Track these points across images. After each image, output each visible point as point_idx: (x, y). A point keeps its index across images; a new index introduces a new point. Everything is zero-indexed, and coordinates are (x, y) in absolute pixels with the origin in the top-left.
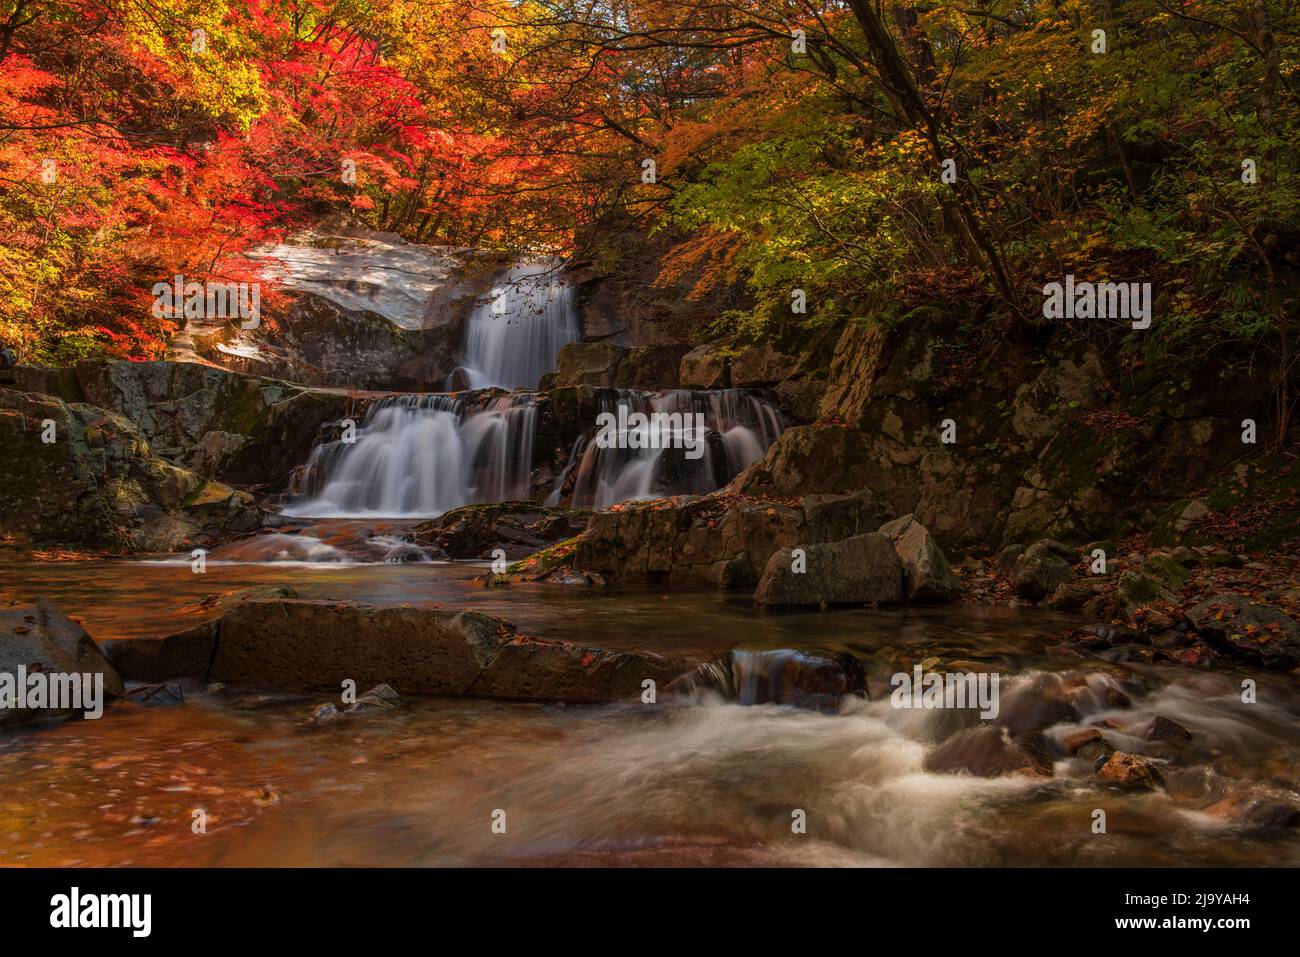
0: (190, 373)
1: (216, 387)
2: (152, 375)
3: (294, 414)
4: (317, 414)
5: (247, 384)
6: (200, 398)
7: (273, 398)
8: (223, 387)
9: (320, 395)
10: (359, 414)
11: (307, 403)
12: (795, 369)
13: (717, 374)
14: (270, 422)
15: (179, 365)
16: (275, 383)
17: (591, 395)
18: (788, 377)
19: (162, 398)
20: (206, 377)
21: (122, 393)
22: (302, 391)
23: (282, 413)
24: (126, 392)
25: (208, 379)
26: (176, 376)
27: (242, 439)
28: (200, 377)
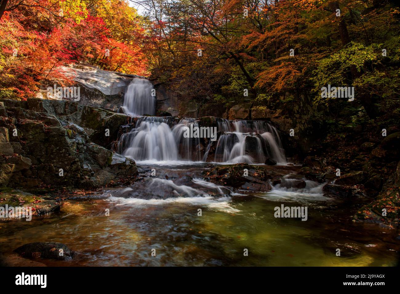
0: (72, 105)
1: (82, 111)
2: (57, 105)
3: (112, 122)
4: (119, 122)
5: (93, 110)
6: (76, 114)
7: (103, 116)
8: (84, 111)
9: (119, 116)
10: (134, 123)
11: (116, 118)
12: (277, 115)
13: (247, 115)
14: (103, 125)
15: (67, 102)
16: (103, 111)
17: (215, 120)
18: (273, 117)
19: (62, 114)
20: (78, 107)
21: (47, 112)
22: (113, 114)
23: (107, 122)
24: (48, 111)
25: (79, 108)
26: (67, 106)
27: (93, 131)
28: (76, 107)
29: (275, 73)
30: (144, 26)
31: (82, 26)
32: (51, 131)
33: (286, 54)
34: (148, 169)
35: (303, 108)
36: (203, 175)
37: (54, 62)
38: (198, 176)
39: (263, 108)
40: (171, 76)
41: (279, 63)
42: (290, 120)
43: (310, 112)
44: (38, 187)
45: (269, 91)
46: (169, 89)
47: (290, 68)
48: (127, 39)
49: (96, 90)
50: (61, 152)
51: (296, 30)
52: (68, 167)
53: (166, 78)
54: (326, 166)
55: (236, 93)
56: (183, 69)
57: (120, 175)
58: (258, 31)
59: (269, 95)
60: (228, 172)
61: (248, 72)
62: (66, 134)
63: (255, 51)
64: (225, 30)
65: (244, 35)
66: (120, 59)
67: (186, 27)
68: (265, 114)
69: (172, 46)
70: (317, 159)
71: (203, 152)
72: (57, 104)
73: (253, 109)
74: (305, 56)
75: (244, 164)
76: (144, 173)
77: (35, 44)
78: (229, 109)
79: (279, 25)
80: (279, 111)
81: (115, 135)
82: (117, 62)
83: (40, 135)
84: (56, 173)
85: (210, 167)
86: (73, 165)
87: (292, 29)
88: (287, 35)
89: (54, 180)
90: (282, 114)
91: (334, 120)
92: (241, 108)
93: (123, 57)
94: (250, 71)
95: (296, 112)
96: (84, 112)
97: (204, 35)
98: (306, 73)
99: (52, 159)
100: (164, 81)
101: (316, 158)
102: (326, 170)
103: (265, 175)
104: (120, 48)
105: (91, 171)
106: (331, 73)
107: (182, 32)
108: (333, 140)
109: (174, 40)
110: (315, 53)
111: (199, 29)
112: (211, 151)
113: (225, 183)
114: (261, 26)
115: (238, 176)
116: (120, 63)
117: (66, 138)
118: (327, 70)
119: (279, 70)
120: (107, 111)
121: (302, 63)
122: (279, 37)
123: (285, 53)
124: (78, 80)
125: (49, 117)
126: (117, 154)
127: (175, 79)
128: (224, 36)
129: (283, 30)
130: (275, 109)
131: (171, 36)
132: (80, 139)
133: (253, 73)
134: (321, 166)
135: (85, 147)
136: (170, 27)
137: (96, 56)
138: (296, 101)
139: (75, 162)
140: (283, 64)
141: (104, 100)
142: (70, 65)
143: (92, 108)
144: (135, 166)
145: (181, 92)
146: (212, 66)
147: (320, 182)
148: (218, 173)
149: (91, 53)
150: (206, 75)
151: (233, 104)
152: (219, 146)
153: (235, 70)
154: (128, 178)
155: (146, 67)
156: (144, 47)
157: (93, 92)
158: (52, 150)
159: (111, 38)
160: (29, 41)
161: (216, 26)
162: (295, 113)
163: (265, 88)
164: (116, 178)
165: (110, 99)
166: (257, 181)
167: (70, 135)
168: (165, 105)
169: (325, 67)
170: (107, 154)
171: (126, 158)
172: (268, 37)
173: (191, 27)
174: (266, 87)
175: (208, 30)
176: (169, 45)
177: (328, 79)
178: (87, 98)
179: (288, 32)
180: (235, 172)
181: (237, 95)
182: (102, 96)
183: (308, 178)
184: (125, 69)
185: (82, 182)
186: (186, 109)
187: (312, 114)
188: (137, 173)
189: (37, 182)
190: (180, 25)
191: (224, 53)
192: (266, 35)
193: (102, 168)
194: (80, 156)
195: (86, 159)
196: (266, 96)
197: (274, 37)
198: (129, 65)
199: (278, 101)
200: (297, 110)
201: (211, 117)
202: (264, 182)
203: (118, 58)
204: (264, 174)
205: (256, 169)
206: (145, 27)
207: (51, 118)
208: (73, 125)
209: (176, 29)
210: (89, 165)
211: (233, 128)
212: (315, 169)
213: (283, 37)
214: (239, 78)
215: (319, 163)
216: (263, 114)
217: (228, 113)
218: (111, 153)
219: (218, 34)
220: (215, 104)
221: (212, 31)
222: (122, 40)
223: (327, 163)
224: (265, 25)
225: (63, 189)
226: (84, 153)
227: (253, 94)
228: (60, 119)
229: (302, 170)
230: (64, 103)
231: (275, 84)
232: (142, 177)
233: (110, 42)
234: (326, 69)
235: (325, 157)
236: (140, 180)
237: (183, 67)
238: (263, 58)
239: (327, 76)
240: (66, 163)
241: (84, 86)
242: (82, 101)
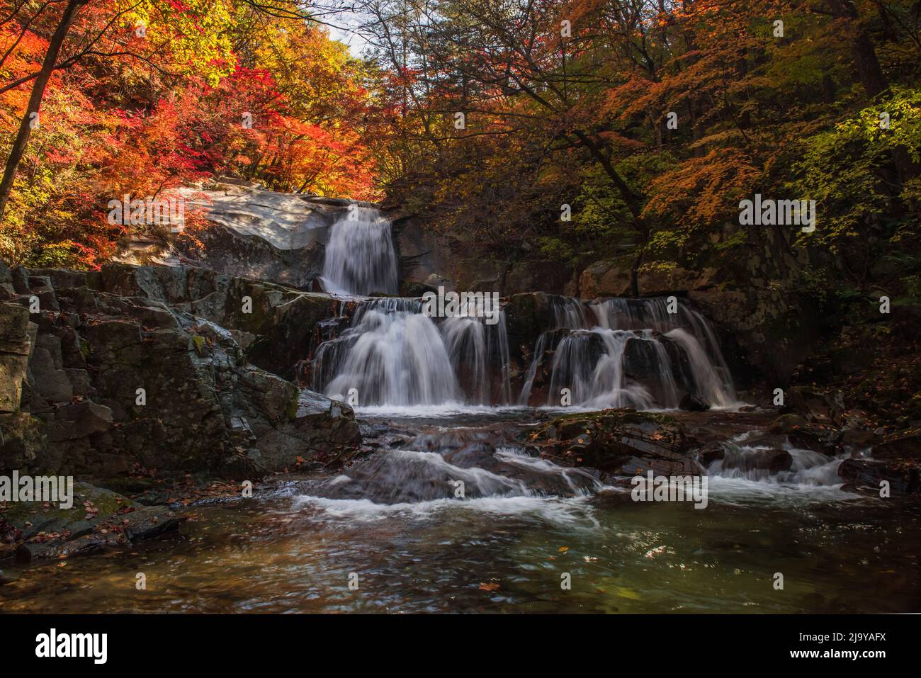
0: (202, 278)
1: (225, 290)
2: (170, 279)
3: (295, 314)
4: (312, 314)
5: (252, 288)
6: (212, 299)
7: (275, 299)
8: (231, 291)
9: (313, 298)
11: (305, 305)
12: (704, 282)
13: (626, 285)
14: (276, 322)
15: (192, 271)
16: (276, 288)
17: (547, 301)
18: (695, 287)
19: (180, 300)
20: (218, 281)
21: (146, 295)
22: (299, 295)
23: (286, 314)
24: (149, 294)
25: (219, 283)
26: (191, 281)
27: (253, 337)
28: (212, 282)
29: (694, 178)
30: (365, 82)
31: (222, 91)
32: (156, 340)
33: (718, 129)
35: (772, 261)
36: (522, 440)
37: (162, 178)
38: (510, 442)
39: (667, 267)
40: (433, 198)
41: (703, 150)
42: (738, 295)
43: (791, 272)
44: (126, 474)
45: (681, 223)
46: (430, 229)
47: (733, 163)
48: (326, 117)
49: (257, 239)
50: (180, 389)
51: (743, 68)
52: (195, 426)
53: (421, 203)
54: (842, 411)
55: (596, 231)
56: (461, 179)
57: (317, 443)
58: (642, 75)
59: (683, 233)
60: (585, 432)
61: (624, 179)
62: (191, 347)
63: (638, 125)
64: (560, 78)
65: (610, 87)
66: (311, 164)
67: (466, 79)
68: (672, 282)
69: (433, 127)
70: (818, 393)
71: (518, 383)
72: (168, 276)
73: (640, 269)
74: (771, 130)
75: (626, 411)
76: (376, 437)
77: (118, 139)
78: (580, 273)
79: (697, 58)
80: (709, 271)
81: (306, 345)
82: (304, 170)
83: (131, 350)
84: (169, 441)
85: (537, 419)
86: (207, 421)
87: (731, 65)
88: (721, 80)
89: (165, 456)
90: (719, 278)
91: (858, 288)
92: (610, 267)
93: (317, 158)
94: (628, 175)
95: (754, 272)
96: (232, 294)
97: (510, 95)
98: (775, 173)
99: (160, 407)
100: (417, 211)
101: (815, 391)
102: (844, 421)
103: (683, 436)
104: (311, 139)
105: (249, 434)
106: (840, 169)
107: (456, 91)
108: (857, 342)
109: (438, 112)
110: (795, 121)
111: (498, 80)
112: (540, 378)
113: (579, 460)
114: (651, 64)
115: (611, 441)
116: (312, 173)
117: (192, 355)
118: (830, 162)
119: (705, 170)
120: (285, 288)
121: (763, 148)
122: (699, 86)
123: (717, 125)
124: (213, 217)
125: (151, 308)
126: (310, 392)
127: (442, 203)
128: (560, 95)
129: (708, 68)
130: (699, 268)
131: (430, 102)
132: (222, 358)
133: (638, 178)
134: (830, 409)
135: (235, 378)
136: (426, 81)
137: (256, 158)
138: (752, 246)
139: (211, 414)
140: (713, 153)
141: (277, 262)
142: (196, 184)
143: (251, 282)
144: (353, 419)
145: (459, 234)
146: (534, 169)
147: (830, 453)
148: (558, 434)
149: (244, 153)
150: (518, 190)
151: (589, 261)
153: (590, 175)
154: (336, 451)
155: (374, 178)
156: (367, 132)
157: (251, 245)
158: (160, 386)
159: (289, 115)
160: (105, 134)
161: (540, 71)
162: (753, 276)
163: (669, 215)
164: (308, 449)
165: (289, 259)
166: (662, 452)
167: (200, 348)
168: (422, 268)
169: (824, 155)
170: (286, 392)
171: (332, 401)
172: (671, 89)
173: (478, 79)
174: (673, 212)
175: (519, 82)
176: (427, 124)
177: (834, 185)
178: (236, 260)
179: (721, 73)
180: (603, 431)
181: (598, 236)
182: (272, 252)
183: (796, 444)
184: (324, 187)
185: (230, 460)
186: (474, 276)
187: (797, 276)
188: (359, 439)
189: (125, 462)
190: (450, 75)
191: (562, 134)
192: (665, 83)
193: (274, 426)
194: (224, 398)
195: (238, 405)
196: (673, 236)
197: (686, 88)
198: (332, 177)
199: (705, 247)
200: (757, 266)
201: (535, 294)
202: (678, 456)
203: (307, 161)
204: (678, 436)
205: (659, 423)
206: (367, 85)
207: (157, 310)
208: (206, 325)
209: (440, 84)
210: (245, 420)
212: (814, 420)
213: (710, 86)
214: (602, 195)
215: (825, 404)
216: (669, 282)
217: (577, 282)
218: (296, 390)
219: (545, 89)
220: (543, 261)
221: (530, 84)
222: (316, 118)
223: (846, 401)
224: (661, 59)
225: (185, 478)
226: (233, 391)
227: (639, 233)
228: (177, 312)
229: (779, 421)
230: (185, 273)
231: (697, 205)
232: (370, 448)
233: (288, 124)
234: (828, 159)
235: (839, 386)
236: (366, 454)
237: (463, 176)
238: (659, 140)
239: (829, 176)
240: (191, 415)
241: (229, 232)
242: (225, 267)
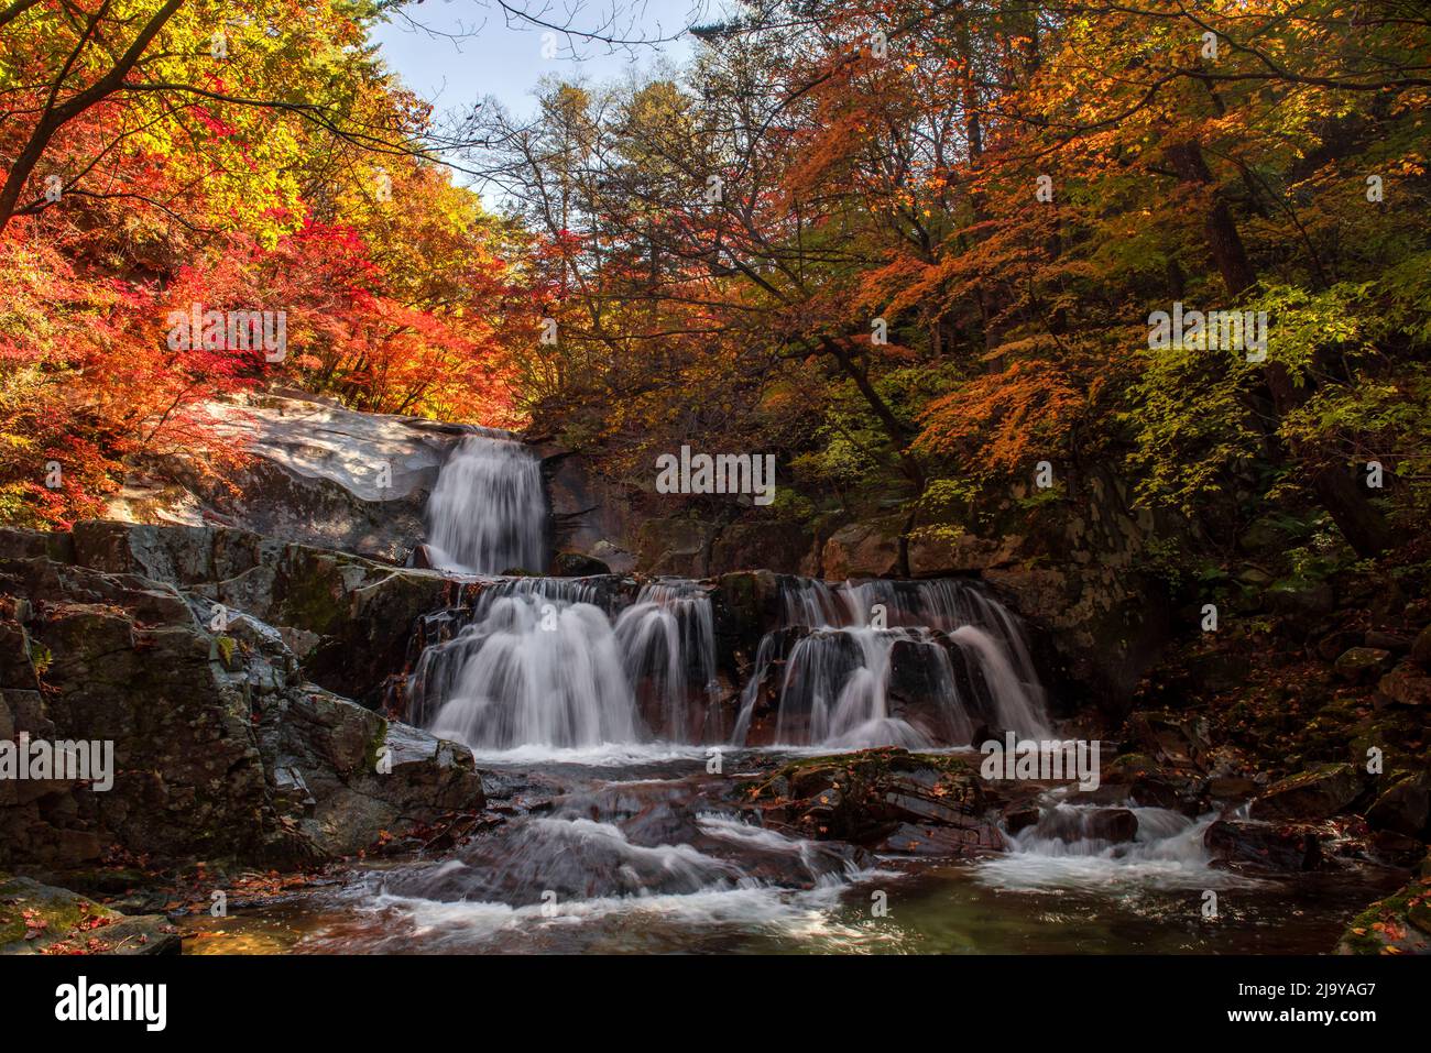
0: (237, 545)
1: (274, 564)
2: (185, 546)
3: (385, 603)
4: (412, 602)
5: (317, 561)
6: (253, 578)
7: (354, 579)
8: (284, 565)
9: (414, 578)
10: (466, 604)
11: (401, 588)
12: (1005, 556)
13: (891, 560)
14: (353, 616)
15: (221, 532)
16: (355, 561)
17: (774, 584)
18: (992, 564)
19: (199, 578)
20: (263, 550)
21: (144, 570)
22: (391, 573)
23: (369, 602)
24: (149, 569)
25: (265, 553)
26: (219, 548)
27: (316, 638)
28: (252, 550)
29: (987, 403)
30: (504, 250)
31: (282, 257)
32: (158, 644)
33: (1021, 332)
34: (524, 779)
35: (1101, 526)
37: (180, 387)
39: (951, 532)
40: (603, 426)
41: (1000, 364)
42: (1054, 575)
43: (1128, 543)
44: (98, 862)
45: (969, 468)
46: (599, 473)
47: (1043, 382)
48: (442, 300)
49: (328, 484)
50: (192, 723)
51: (1054, 247)
52: (216, 783)
53: (586, 432)
54: (1208, 749)
55: (848, 479)
56: (646, 399)
57: (414, 808)
58: (913, 254)
59: (971, 483)
60: (830, 785)
61: (887, 402)
62: (213, 655)
63: (908, 324)
64: (795, 254)
65: (866, 269)
66: (417, 371)
67: (655, 250)
68: (959, 556)
69: (605, 319)
70: (1172, 722)
71: (733, 708)
72: (182, 541)
73: (912, 535)
74: (1096, 335)
75: (892, 752)
76: (507, 798)
77: (112, 325)
78: (823, 542)
79: (990, 231)
80: (1011, 541)
81: (402, 653)
82: (406, 379)
83: (115, 660)
84: (171, 807)
85: (759, 765)
86: (236, 775)
87: (1039, 244)
88: (1024, 264)
89: (163, 833)
90: (1026, 550)
91: (1224, 566)
92: (869, 533)
93: (427, 362)
94: (894, 396)
95: (1076, 543)
96: (284, 570)
97: (722, 276)
98: (1104, 397)
99: (158, 752)
100: (579, 446)
101: (1168, 719)
102: (1211, 763)
103: (977, 791)
104: (418, 332)
105: (303, 795)
106: (1195, 395)
107: (640, 267)
108: (1225, 645)
109: (615, 298)
110: (1130, 324)
111: (702, 254)
112: (764, 702)
113: (823, 829)
114: (925, 237)
115: (870, 799)
116: (418, 385)
117: (215, 668)
118: (1179, 385)
119: (1003, 392)
120: (370, 562)
121: (1085, 363)
122: (993, 272)
123: (1020, 328)
124: (264, 450)
125: (151, 593)
126: (404, 726)
127: (618, 434)
128: (794, 278)
129: (1007, 246)
130: (996, 536)
131: (602, 284)
132: (264, 672)
133: (907, 403)
134: (1190, 746)
135: (284, 704)
136: (597, 252)
137: (332, 360)
138: (1072, 503)
139: (243, 764)
140: (1014, 367)
141: (359, 520)
142: (235, 396)
143: (313, 552)
144: (472, 770)
145: (643, 481)
146: (755, 385)
147: (1193, 812)
148: (791, 788)
149: (313, 350)
150: (732, 417)
151: (838, 523)
152: (791, 681)
153: (837, 396)
154: (444, 820)
155: (514, 394)
156: (506, 324)
157: (318, 494)
158: (160, 718)
159: (385, 295)
160: (91, 316)
161: (765, 243)
162: (1074, 548)
163: (952, 456)
164: (398, 819)
165: (378, 516)
166: (947, 816)
167: (228, 656)
168: (586, 532)
169: (1171, 374)
170: (366, 727)
171: (439, 741)
172: (954, 275)
173: (674, 250)
174: (958, 453)
175: (733, 258)
176: (596, 316)
177: (1185, 417)
178: (293, 516)
179: (1024, 253)
180: (858, 783)
181: (850, 486)
182: (351, 506)
183: (1143, 801)
184: (436, 405)
186: (664, 545)
187: (1138, 548)
188: (482, 800)
189: (96, 844)
190: (632, 244)
191: (796, 336)
192: (945, 266)
193: (344, 781)
194: (265, 738)
195: (288, 749)
196: (958, 487)
197: (975, 274)
198: (450, 391)
199: (1005, 505)
200: (1081, 534)
201: (756, 573)
202: (970, 821)
203: (412, 365)
204: (970, 790)
205: (942, 771)
206: (507, 254)
207: (162, 595)
208: (240, 620)
209: (618, 258)
210: (297, 773)
211: (844, 614)
212: (1168, 763)
213: (1007, 272)
214: (856, 426)
215: (1183, 738)
216: (954, 556)
217: (820, 555)
218: (382, 724)
219: (773, 270)
220: (769, 523)
221: (751, 260)
222: (427, 301)
223: (1213, 734)
224: (938, 231)
225: (197, 869)
226: (280, 727)
227: (909, 482)
228: (192, 597)
229: (1118, 765)
230: (209, 537)
231: (992, 442)
232: (498, 816)
233: (384, 311)
234: (1176, 380)
235: (1201, 711)
236: (492, 826)
237: (649, 394)
238: (938, 348)
239: (1179, 404)
240: (210, 765)
241: (283, 472)
242: (276, 528)
